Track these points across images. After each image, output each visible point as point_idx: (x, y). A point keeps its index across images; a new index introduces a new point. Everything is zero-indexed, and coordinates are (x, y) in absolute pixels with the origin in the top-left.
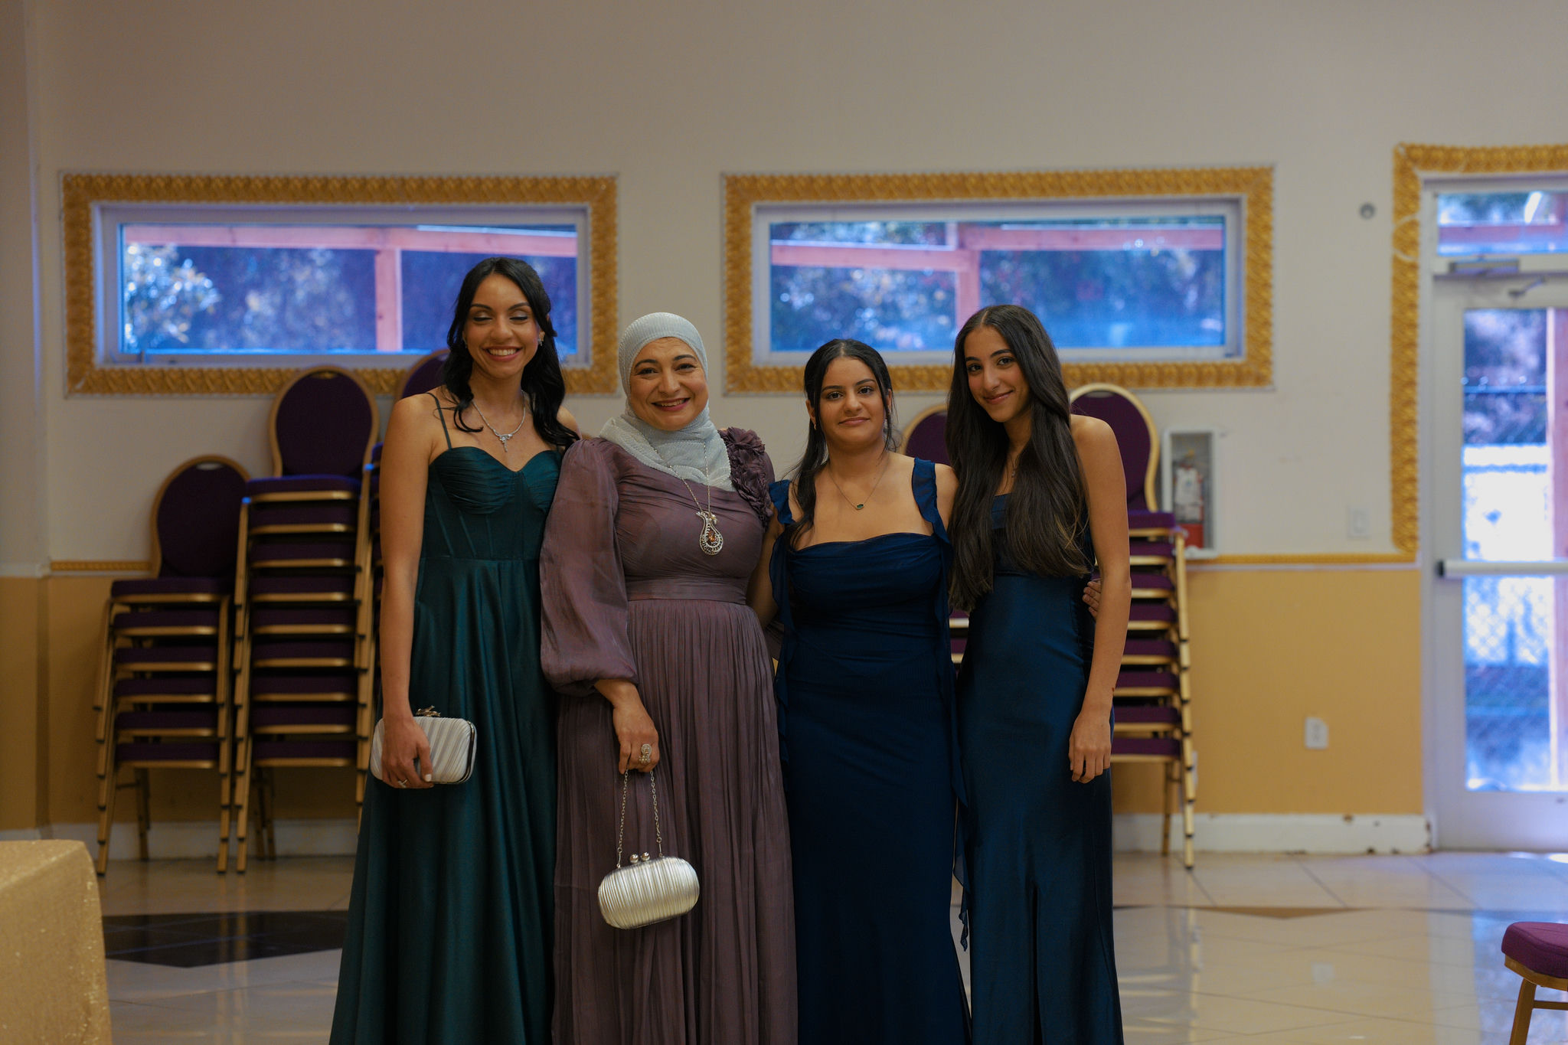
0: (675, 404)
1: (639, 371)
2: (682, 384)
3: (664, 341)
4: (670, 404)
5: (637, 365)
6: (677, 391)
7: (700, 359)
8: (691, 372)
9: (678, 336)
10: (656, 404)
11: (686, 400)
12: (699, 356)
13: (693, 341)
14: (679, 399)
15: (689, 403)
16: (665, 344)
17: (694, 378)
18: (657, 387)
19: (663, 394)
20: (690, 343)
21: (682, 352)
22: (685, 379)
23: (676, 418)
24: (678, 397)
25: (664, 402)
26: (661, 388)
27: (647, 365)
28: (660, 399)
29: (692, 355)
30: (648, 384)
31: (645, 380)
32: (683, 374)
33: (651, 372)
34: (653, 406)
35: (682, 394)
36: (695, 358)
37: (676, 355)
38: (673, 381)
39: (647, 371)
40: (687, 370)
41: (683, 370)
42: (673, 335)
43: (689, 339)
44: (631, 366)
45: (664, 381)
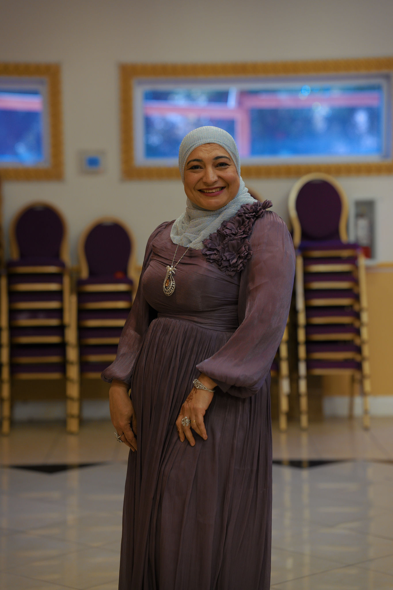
0: (214, 191)
1: (189, 168)
2: (219, 177)
3: (208, 145)
4: (210, 191)
5: (188, 163)
6: (216, 182)
7: (234, 159)
8: (226, 169)
9: (217, 142)
10: (201, 191)
11: (222, 188)
12: (232, 157)
13: (228, 146)
14: (217, 188)
15: (225, 190)
16: (209, 148)
17: (229, 173)
18: (201, 179)
19: (205, 183)
20: (226, 148)
21: (220, 153)
22: (222, 174)
23: (214, 201)
24: (216, 186)
25: (206, 189)
26: (204, 180)
27: (195, 163)
28: (205, 187)
29: (227, 156)
30: (195, 176)
31: (193, 174)
32: (220, 170)
33: (198, 168)
34: (199, 193)
35: (220, 184)
36: (230, 159)
37: (216, 156)
38: (212, 175)
39: (196, 167)
40: (223, 167)
41: (221, 167)
42: (213, 142)
43: (226, 145)
44: (184, 163)
45: (206, 174)
